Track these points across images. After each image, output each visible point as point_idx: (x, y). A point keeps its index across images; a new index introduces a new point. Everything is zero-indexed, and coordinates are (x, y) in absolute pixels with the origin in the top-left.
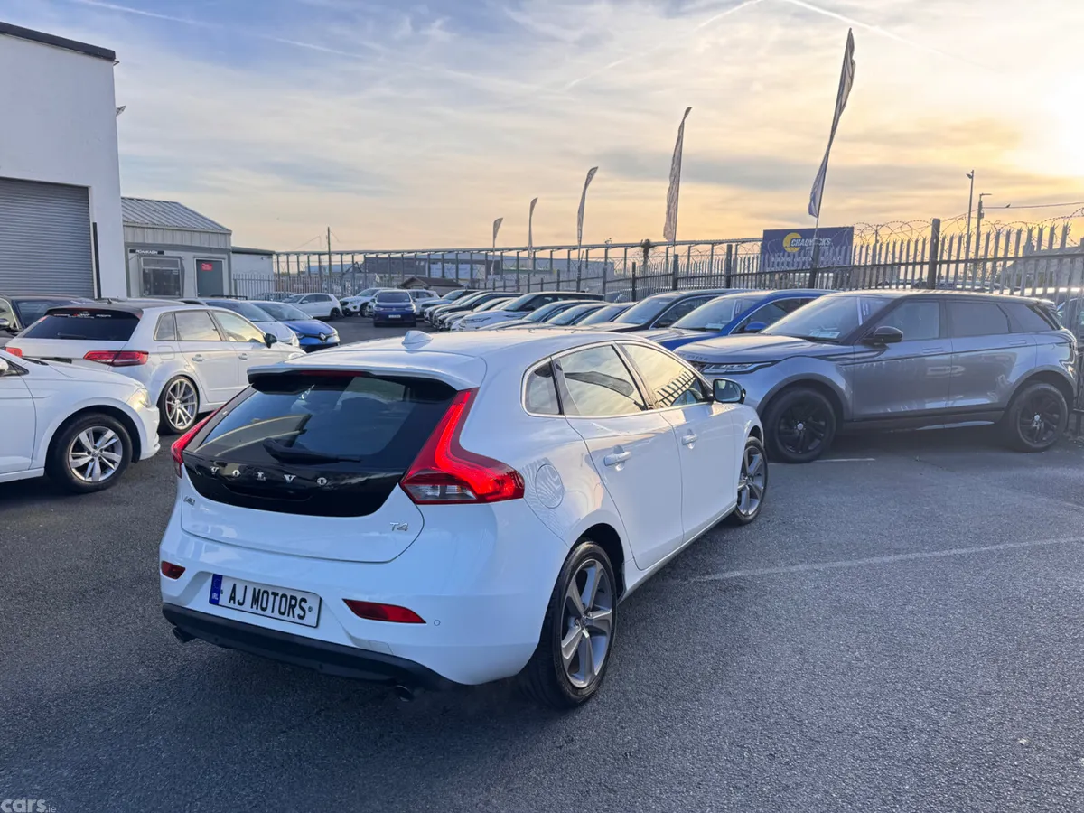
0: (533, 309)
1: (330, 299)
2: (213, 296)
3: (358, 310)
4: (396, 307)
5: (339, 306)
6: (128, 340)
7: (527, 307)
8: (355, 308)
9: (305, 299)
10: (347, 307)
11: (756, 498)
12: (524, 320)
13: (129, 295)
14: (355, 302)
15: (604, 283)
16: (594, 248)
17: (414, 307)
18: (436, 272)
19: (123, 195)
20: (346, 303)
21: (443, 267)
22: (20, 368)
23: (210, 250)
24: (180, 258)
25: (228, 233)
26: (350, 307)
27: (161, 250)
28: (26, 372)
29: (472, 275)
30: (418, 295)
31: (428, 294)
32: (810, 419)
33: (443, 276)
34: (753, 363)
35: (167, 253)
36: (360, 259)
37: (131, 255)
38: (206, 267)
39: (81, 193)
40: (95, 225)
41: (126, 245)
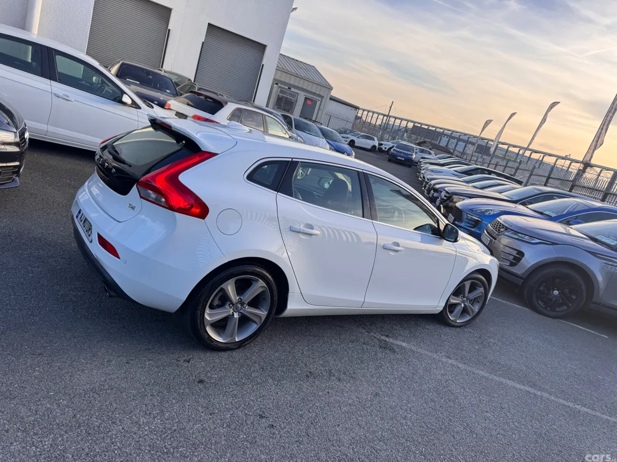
0: (472, 175)
1: (374, 140)
2: (305, 118)
3: (386, 150)
4: (404, 153)
5: (377, 145)
6: (213, 114)
7: (468, 173)
8: (385, 148)
9: (361, 136)
10: (382, 147)
11: (469, 315)
12: (460, 179)
13: (267, 106)
14: (387, 145)
15: (531, 175)
16: (550, 156)
17: (414, 156)
18: (443, 143)
19: (281, 53)
20: (382, 144)
21: (449, 140)
22: (138, 105)
23: (314, 94)
24: (297, 93)
25: (330, 88)
26: (383, 147)
27: (290, 87)
28: (139, 108)
29: (464, 150)
30: (422, 151)
31: (429, 152)
32: (567, 291)
33: (447, 146)
34: (540, 239)
35: (292, 89)
36: (410, 125)
37: (275, 86)
38: (309, 102)
39: (262, 47)
40: (263, 65)
41: (274, 79)
